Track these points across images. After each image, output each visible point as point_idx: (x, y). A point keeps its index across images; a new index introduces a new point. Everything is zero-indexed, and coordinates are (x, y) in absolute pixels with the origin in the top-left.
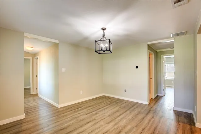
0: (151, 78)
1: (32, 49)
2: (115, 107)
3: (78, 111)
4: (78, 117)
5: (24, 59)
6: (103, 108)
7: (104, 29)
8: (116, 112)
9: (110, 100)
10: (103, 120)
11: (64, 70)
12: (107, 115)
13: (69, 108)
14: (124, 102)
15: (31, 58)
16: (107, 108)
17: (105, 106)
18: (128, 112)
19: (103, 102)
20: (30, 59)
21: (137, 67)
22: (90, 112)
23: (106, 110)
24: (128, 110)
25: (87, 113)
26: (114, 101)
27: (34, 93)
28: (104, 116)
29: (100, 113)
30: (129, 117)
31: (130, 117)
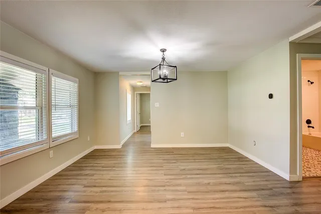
1: (141, 84)
3: (162, 155)
7: (163, 51)
11: (157, 105)
18: (220, 176)
21: (271, 96)
28: (178, 167)
29: (178, 164)
30: (205, 181)
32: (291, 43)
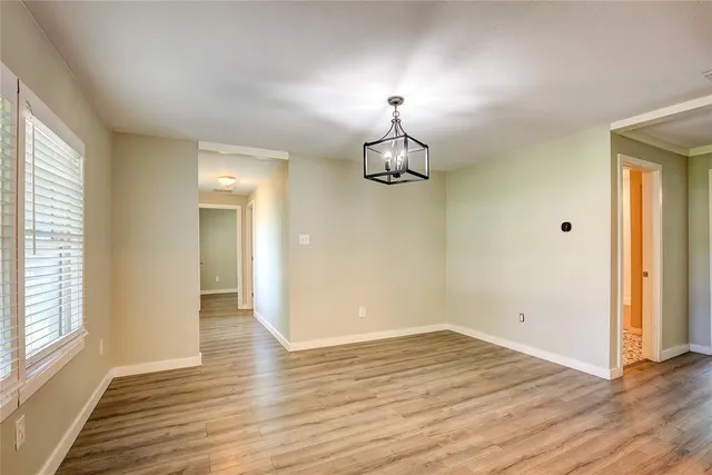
0: (646, 275)
1: (231, 182)
2: (463, 370)
3: (338, 366)
4: (330, 382)
5: (200, 209)
6: (420, 370)
7: (396, 102)
8: (459, 387)
9: (459, 347)
10: (397, 405)
11: (305, 239)
12: (421, 390)
13: (314, 356)
14: (515, 358)
15: (238, 208)
16: (436, 370)
17: (432, 362)
18: (505, 393)
19: (434, 350)
20: (235, 211)
21: (566, 227)
22: (374, 373)
23: (426, 377)
24: (507, 388)
25: (359, 376)
26: (475, 351)
27: (245, 307)
28: (410, 392)
29: (401, 383)
30: (498, 411)
31: (500, 412)
32: (614, 134)
